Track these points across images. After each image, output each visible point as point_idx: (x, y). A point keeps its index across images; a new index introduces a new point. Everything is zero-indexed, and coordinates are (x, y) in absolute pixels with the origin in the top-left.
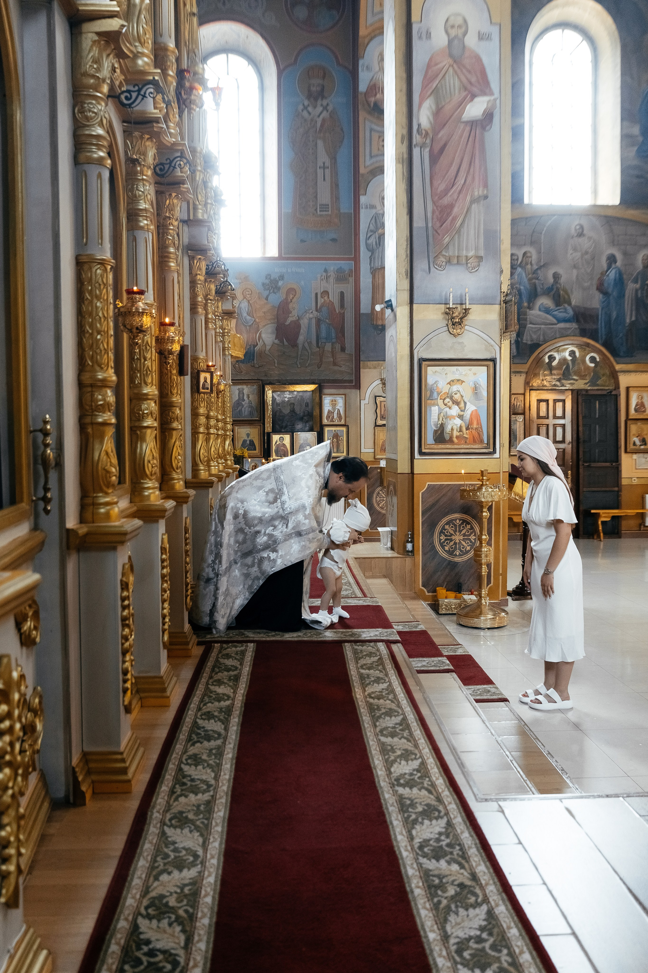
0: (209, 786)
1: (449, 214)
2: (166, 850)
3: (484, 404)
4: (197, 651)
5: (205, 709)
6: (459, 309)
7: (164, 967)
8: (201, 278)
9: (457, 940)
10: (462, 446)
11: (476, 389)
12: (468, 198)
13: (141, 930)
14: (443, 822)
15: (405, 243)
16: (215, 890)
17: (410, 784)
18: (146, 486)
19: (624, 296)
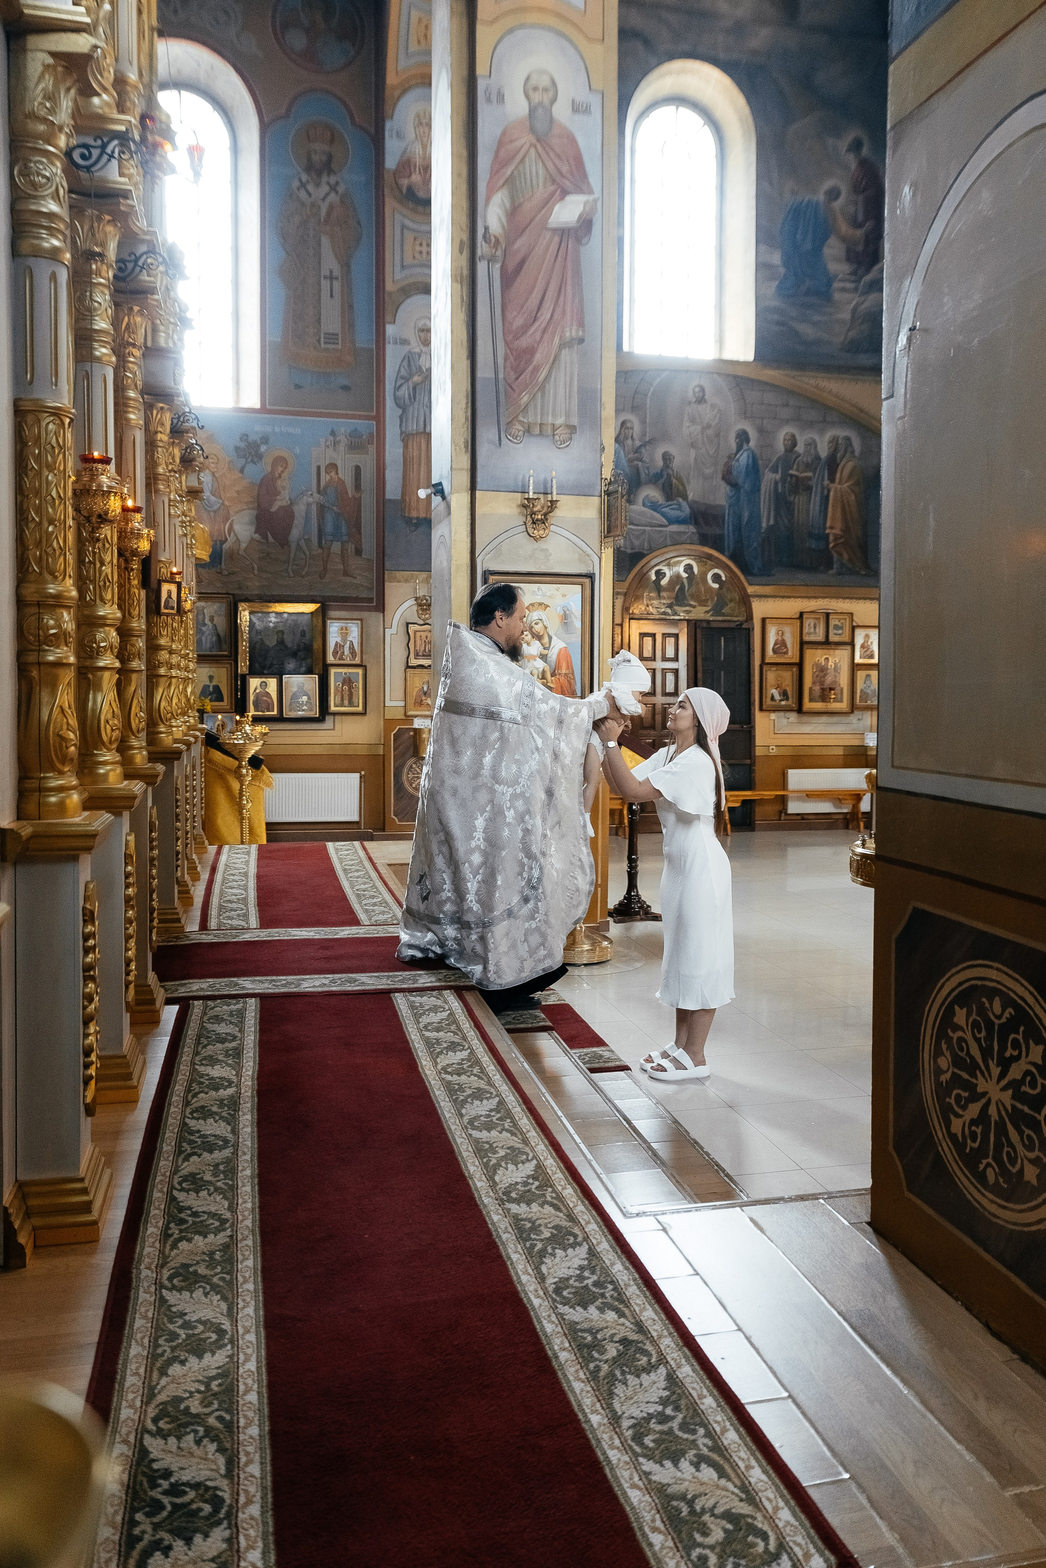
0: (223, 1222)
1: (529, 361)
2: (171, 1327)
3: (576, 639)
4: (170, 1013)
5: (196, 1103)
6: (542, 500)
7: (200, 1510)
8: (163, 437)
9: (633, 1421)
11: (565, 618)
12: (557, 340)
13: (152, 1456)
14: (583, 1251)
15: (464, 401)
16: (259, 1381)
17: (526, 1198)
18: (102, 759)
19: (759, 490)
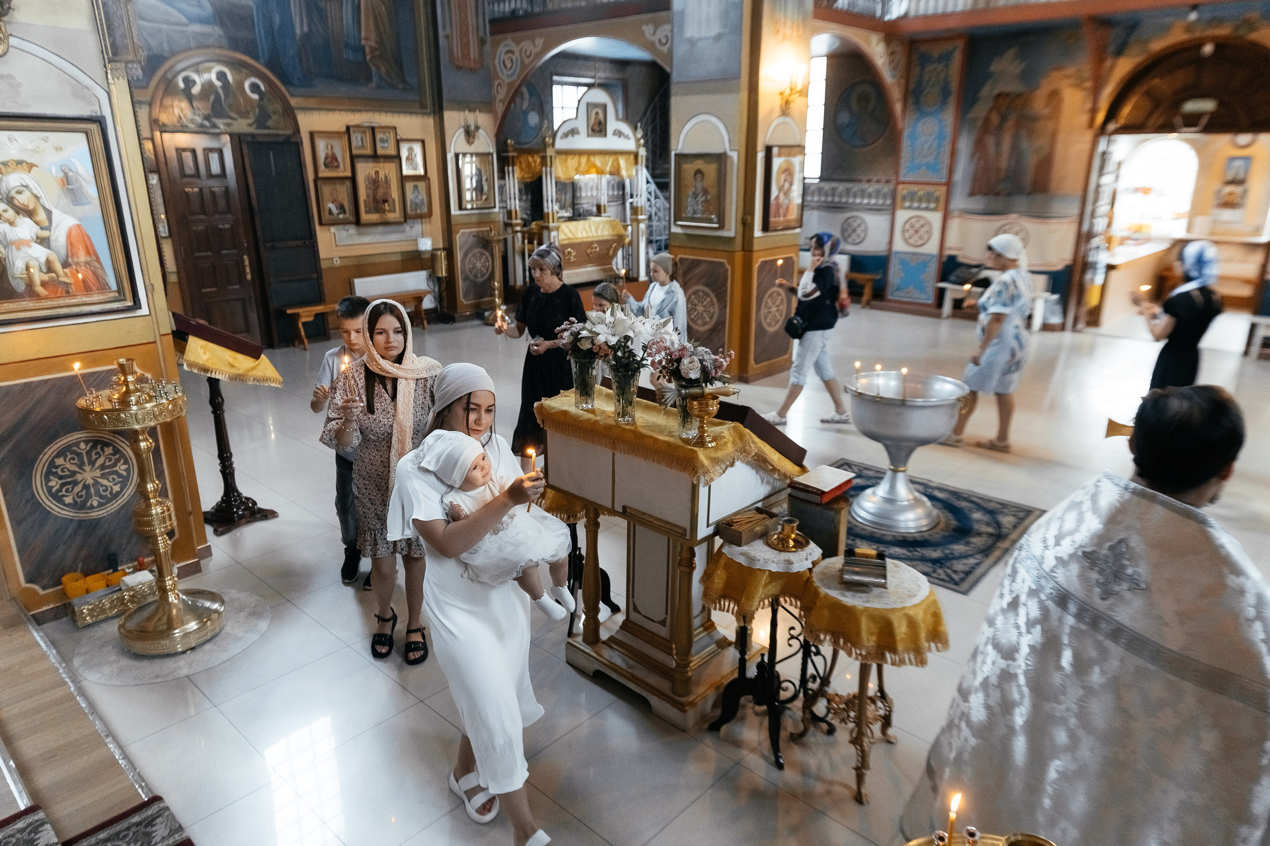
10: (61, 302)
